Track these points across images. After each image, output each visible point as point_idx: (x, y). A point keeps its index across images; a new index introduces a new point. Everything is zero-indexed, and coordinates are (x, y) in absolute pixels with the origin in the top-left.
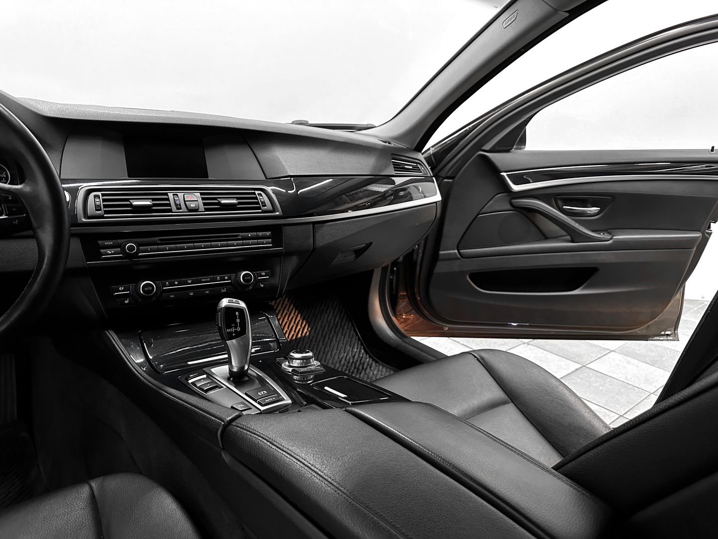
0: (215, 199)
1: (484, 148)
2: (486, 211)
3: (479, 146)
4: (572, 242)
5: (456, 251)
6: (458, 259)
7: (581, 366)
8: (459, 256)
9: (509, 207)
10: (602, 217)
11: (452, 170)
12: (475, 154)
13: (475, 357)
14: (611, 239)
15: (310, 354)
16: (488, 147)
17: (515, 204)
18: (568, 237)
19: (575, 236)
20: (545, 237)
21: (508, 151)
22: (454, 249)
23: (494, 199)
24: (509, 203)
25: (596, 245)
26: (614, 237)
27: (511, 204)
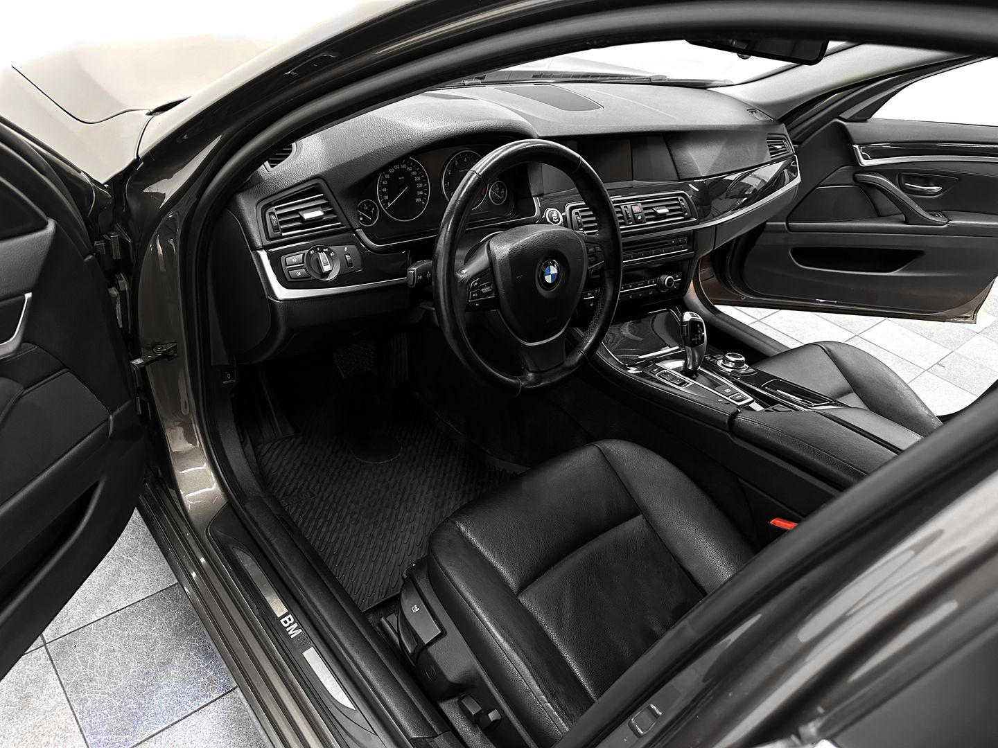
0: (651, 208)
1: (842, 116)
2: (826, 184)
3: (837, 113)
4: (906, 223)
5: (785, 223)
6: (784, 231)
7: (854, 335)
8: (787, 229)
9: (852, 181)
10: (942, 196)
11: (801, 135)
12: (830, 121)
13: (823, 349)
14: (947, 223)
15: (743, 359)
16: (846, 115)
17: (858, 179)
18: (903, 217)
19: (910, 217)
20: (878, 214)
21: (865, 121)
22: (783, 221)
23: (837, 171)
24: (851, 177)
25: (931, 228)
26: (951, 222)
27: (854, 178)
